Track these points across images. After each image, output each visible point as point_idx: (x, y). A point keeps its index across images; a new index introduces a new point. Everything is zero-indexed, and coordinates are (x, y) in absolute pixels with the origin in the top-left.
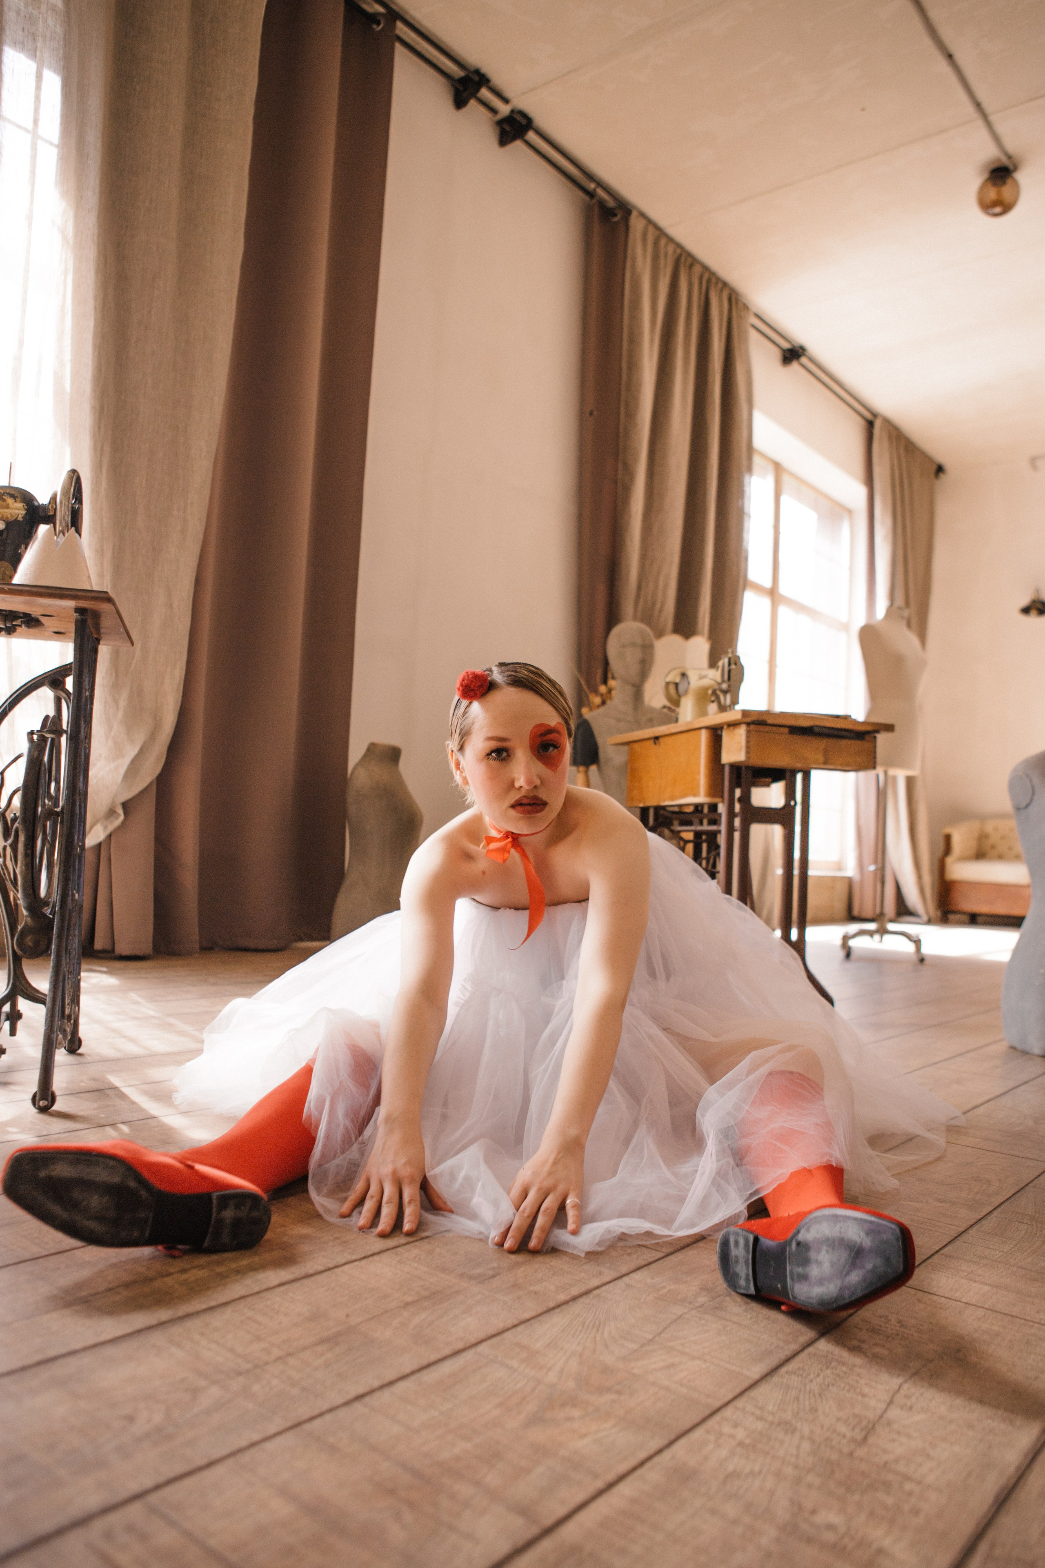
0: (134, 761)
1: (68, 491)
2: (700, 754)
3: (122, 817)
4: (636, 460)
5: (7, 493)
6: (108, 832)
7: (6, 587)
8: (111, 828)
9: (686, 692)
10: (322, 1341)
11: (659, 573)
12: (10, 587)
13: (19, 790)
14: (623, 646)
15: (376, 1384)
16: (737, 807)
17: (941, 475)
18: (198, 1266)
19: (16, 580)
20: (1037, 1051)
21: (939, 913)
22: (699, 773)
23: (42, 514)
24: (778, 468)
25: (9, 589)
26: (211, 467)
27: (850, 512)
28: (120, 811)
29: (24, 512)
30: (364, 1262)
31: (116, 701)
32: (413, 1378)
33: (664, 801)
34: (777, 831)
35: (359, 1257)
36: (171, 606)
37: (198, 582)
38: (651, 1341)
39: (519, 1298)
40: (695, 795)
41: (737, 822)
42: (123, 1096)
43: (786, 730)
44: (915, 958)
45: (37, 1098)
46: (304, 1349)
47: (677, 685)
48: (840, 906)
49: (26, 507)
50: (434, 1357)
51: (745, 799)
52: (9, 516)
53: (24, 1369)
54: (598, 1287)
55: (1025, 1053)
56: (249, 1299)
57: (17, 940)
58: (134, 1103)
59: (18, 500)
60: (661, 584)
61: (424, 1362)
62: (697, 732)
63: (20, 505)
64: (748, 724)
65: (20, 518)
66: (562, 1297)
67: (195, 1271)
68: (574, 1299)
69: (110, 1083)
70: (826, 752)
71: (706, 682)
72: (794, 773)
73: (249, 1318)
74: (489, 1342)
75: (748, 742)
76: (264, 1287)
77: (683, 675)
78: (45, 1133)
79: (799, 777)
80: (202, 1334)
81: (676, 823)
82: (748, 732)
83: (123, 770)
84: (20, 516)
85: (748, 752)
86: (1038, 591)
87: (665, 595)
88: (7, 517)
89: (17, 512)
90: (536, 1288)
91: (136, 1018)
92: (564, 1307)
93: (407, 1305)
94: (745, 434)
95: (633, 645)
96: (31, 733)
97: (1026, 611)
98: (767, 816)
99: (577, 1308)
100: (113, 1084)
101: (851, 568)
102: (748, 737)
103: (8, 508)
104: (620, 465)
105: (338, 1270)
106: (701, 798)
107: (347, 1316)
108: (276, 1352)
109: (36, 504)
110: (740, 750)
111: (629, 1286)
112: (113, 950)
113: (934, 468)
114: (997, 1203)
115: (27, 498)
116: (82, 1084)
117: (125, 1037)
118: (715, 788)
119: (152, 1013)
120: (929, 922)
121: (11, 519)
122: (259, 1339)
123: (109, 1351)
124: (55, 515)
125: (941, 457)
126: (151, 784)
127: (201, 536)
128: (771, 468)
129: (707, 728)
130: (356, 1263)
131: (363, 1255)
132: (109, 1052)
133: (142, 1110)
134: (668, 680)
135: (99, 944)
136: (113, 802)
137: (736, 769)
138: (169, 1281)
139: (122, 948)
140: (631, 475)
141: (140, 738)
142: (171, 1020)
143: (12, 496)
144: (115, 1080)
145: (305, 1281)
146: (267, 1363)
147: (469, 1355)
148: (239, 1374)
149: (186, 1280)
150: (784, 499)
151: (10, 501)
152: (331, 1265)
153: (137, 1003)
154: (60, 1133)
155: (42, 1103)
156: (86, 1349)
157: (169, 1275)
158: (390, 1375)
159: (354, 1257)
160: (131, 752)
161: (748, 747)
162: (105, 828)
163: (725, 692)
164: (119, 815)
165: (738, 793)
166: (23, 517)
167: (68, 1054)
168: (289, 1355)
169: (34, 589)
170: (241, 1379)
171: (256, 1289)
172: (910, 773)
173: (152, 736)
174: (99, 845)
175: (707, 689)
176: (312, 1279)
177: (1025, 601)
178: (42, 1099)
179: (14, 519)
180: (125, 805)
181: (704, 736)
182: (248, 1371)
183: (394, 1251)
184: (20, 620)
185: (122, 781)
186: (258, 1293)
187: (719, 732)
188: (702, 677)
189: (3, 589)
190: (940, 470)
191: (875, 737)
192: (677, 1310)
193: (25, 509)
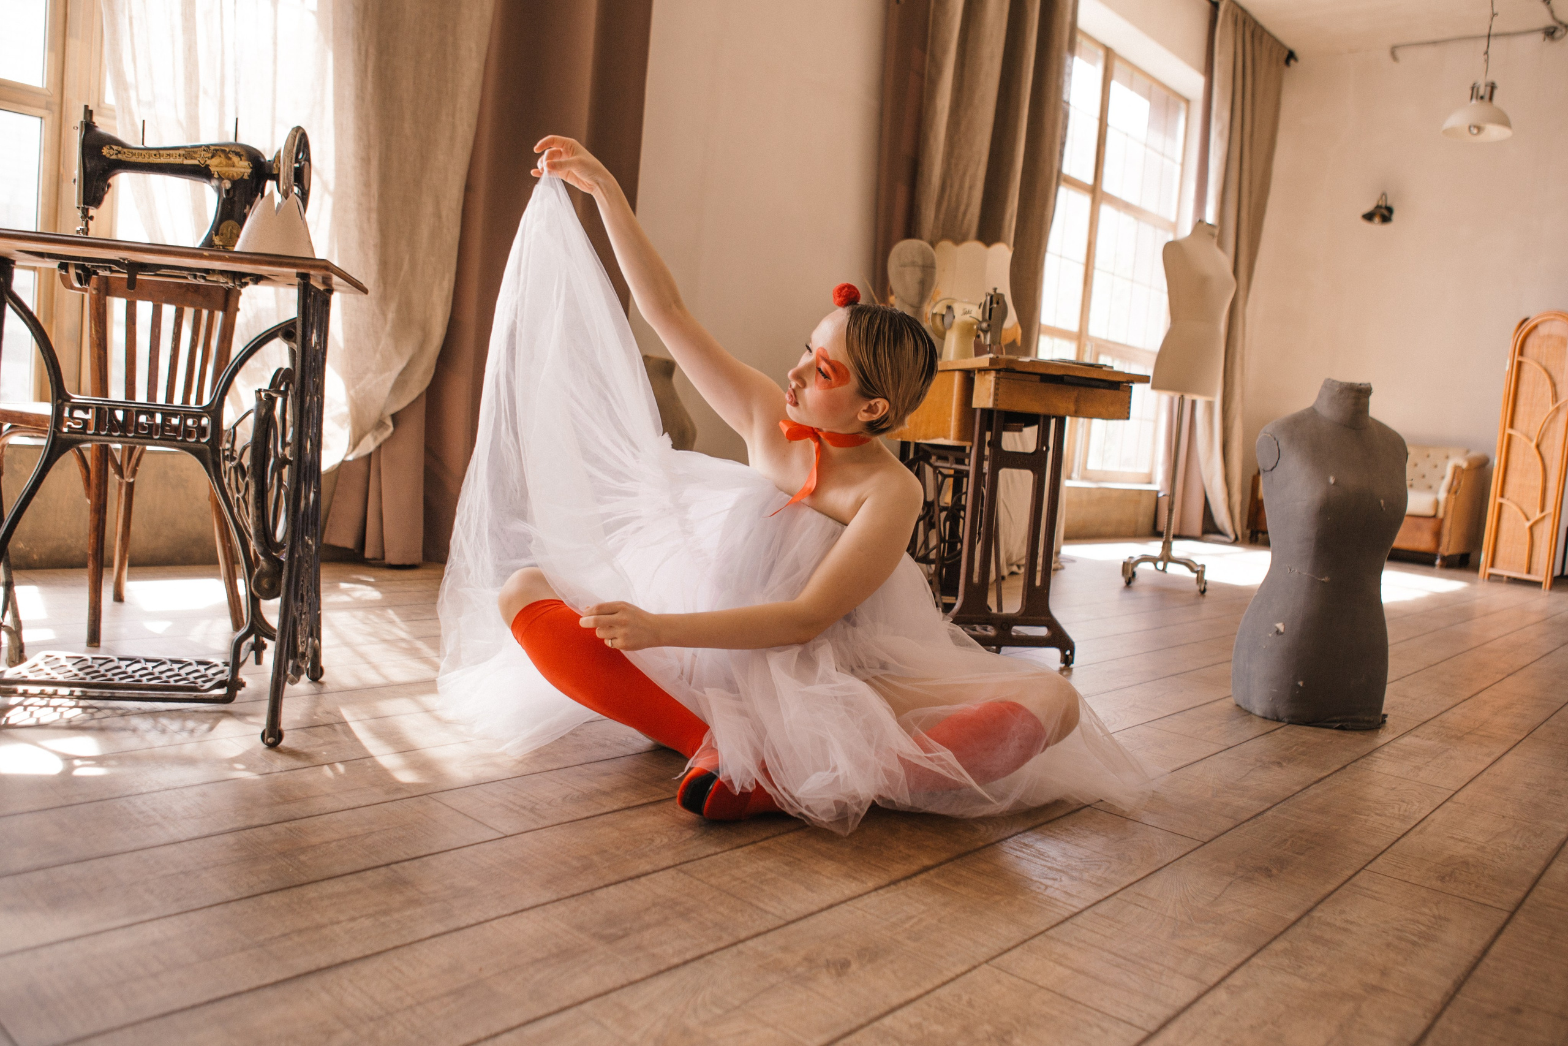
0: (403, 373)
1: (291, 151)
2: (952, 396)
3: (391, 429)
4: (945, 51)
5: (233, 152)
6: (377, 443)
7: (227, 255)
8: (381, 439)
9: (951, 325)
10: (450, 993)
11: (964, 174)
12: (231, 255)
13: (248, 446)
14: (904, 266)
15: (483, 1035)
16: (987, 451)
17: (1292, 62)
18: (366, 915)
19: (237, 248)
20: (1258, 712)
21: (1248, 532)
22: (950, 416)
23: (267, 172)
24: (1109, 54)
25: (230, 257)
26: (482, 68)
27: (1188, 101)
28: (389, 423)
29: (250, 171)
30: (513, 917)
31: (384, 314)
32: (516, 1032)
33: (919, 439)
34: (1026, 477)
35: (509, 911)
36: (440, 217)
37: (469, 188)
38: (737, 1008)
39: (637, 959)
40: (945, 438)
41: (986, 465)
42: (349, 732)
43: (1038, 378)
44: (1196, 588)
45: (266, 735)
46: (434, 998)
47: (943, 316)
48: (1144, 520)
49: (251, 165)
50: (541, 1013)
51: (996, 443)
52: (235, 174)
53: (194, 1007)
54: (711, 953)
55: (1249, 713)
56: (401, 950)
57: (254, 582)
58: (357, 740)
59: (243, 158)
60: (967, 185)
61: (531, 1017)
62: (951, 373)
63: (245, 163)
64: (998, 371)
65: (246, 177)
66: (676, 960)
67: (363, 919)
68: (686, 963)
69: (341, 717)
70: (1077, 401)
71: (967, 318)
72: (1047, 418)
73: (396, 968)
74: (594, 1002)
75: (996, 389)
76: (417, 938)
77: (949, 308)
78: (267, 771)
79: (1053, 421)
80: (351, 981)
81: (934, 458)
82: (997, 379)
83: (390, 384)
84: (246, 174)
85: (995, 400)
86: (1384, 195)
87: (970, 196)
88: (233, 176)
89: (243, 170)
90: (655, 951)
91: (385, 641)
92: (673, 971)
93: (537, 961)
94: (1068, 18)
95: (913, 264)
96: (259, 391)
97: (1369, 217)
98: (1018, 460)
99: (683, 972)
100: (343, 718)
101: (1183, 164)
102: (996, 384)
103: (234, 166)
104: (928, 58)
105: (487, 925)
106: (951, 441)
107: (481, 970)
108: (409, 1001)
109: (262, 160)
110: (989, 397)
111: (740, 953)
112: (383, 558)
113: (1286, 54)
114: (1126, 884)
115: (254, 156)
116: (315, 717)
117: (369, 663)
118: (965, 430)
119: (403, 635)
120: (1236, 542)
121: (237, 177)
122: (397, 987)
123: (270, 993)
124: (278, 175)
125: (1291, 44)
126: (420, 396)
127: (470, 143)
128: (1101, 53)
129: (959, 370)
130: (506, 918)
131: (513, 910)
132: (349, 681)
133: (363, 748)
134: (934, 312)
135: (369, 553)
136: (382, 414)
137: (987, 413)
138: (337, 929)
139: (391, 557)
140: (938, 68)
141: (408, 351)
142: (419, 644)
143: (238, 154)
144: (346, 714)
145: (454, 934)
146: (398, 1011)
147: (572, 1013)
148: (371, 1019)
149: (352, 928)
150: (1115, 86)
151: (235, 159)
152: (482, 919)
153: (392, 622)
154: (281, 771)
155: (270, 740)
156: (251, 990)
157: (338, 923)
158: (498, 1027)
159: (505, 912)
160: (399, 365)
161: (996, 394)
162: (375, 439)
163: (985, 332)
164: (389, 426)
165: (988, 436)
166: (249, 176)
167: (310, 682)
168: (419, 1004)
169: (255, 257)
170: (372, 1025)
171: (410, 940)
172: (1210, 399)
173: (422, 346)
174: (370, 456)
175: (972, 325)
176: (462, 932)
177: (1369, 207)
178: (269, 736)
179: (239, 177)
180: (395, 417)
181: (957, 378)
182: (380, 1018)
183: (542, 907)
184: (249, 278)
185: (389, 395)
186: (411, 943)
187: (972, 375)
188: (966, 313)
189: (224, 257)
190: (1291, 56)
191: (1131, 387)
192: (772, 979)
193: (251, 168)
